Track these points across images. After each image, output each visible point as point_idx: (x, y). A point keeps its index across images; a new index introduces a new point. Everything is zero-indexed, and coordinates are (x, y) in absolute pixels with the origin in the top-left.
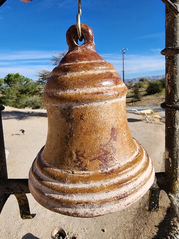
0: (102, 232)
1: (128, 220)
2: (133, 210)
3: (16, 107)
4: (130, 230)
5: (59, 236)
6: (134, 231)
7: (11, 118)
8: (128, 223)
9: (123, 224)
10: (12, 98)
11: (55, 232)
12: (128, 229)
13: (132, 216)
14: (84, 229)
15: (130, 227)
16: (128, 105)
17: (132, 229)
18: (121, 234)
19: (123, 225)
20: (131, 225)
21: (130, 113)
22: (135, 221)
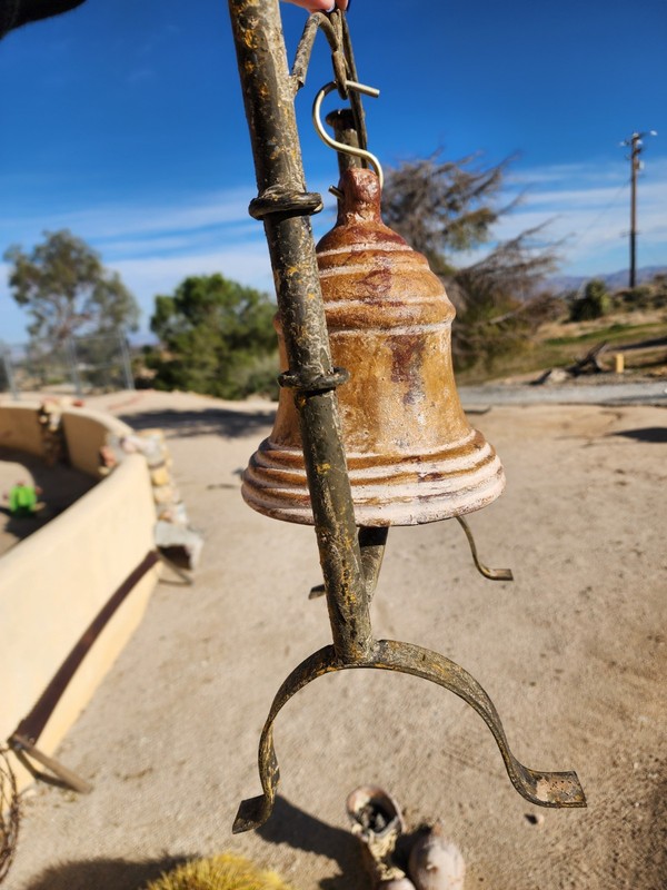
0: (527, 824)
1: (632, 797)
2: (652, 765)
3: (218, 395)
4: (640, 830)
5: (374, 814)
6: (652, 835)
7: (204, 433)
8: (631, 807)
9: (609, 806)
10: (203, 366)
11: (361, 801)
12: (628, 826)
13: (647, 786)
14: (461, 806)
15: (640, 818)
16: (651, 376)
17: (646, 828)
18: (599, 839)
19: (610, 810)
20: (642, 816)
21: (658, 406)
22: (661, 802)
